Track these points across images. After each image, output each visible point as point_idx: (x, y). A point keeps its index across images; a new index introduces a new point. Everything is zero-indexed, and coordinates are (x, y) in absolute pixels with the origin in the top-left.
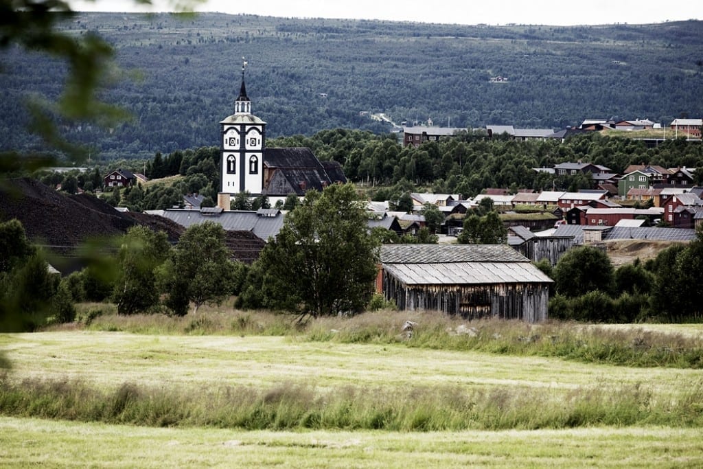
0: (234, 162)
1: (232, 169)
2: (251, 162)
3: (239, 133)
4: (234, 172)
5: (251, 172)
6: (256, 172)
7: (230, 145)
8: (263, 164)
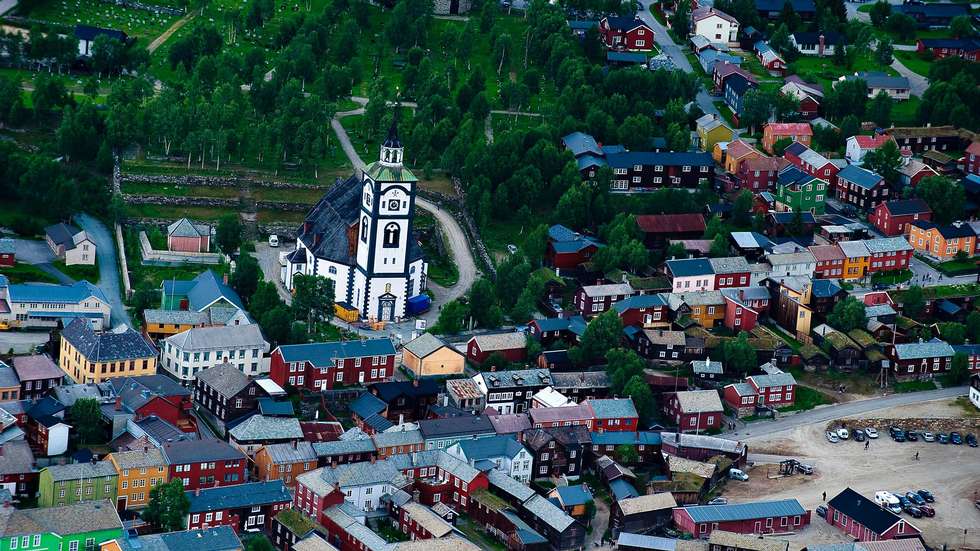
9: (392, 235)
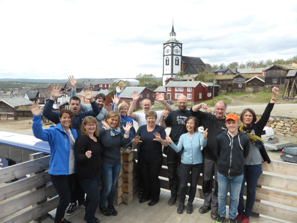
0: (168, 60)
1: (168, 63)
2: (176, 60)
3: (171, 47)
4: (168, 64)
5: (176, 64)
6: (178, 64)
7: (167, 53)
8: (181, 62)
9: (168, 61)
